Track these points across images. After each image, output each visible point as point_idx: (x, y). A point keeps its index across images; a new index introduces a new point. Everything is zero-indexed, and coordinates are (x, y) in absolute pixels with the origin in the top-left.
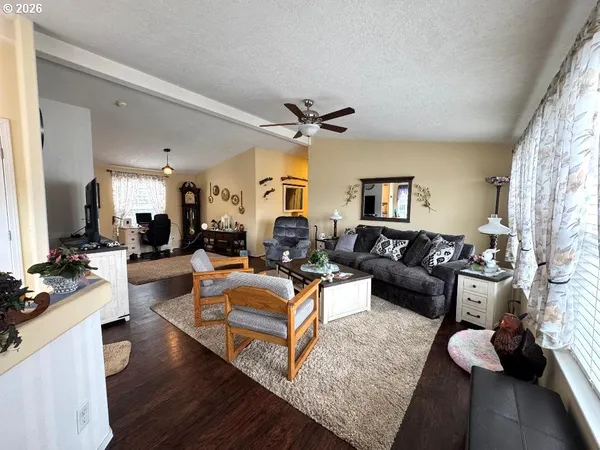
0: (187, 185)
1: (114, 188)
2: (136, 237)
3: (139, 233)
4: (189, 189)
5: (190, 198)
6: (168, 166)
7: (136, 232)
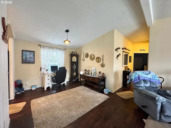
0: (73, 53)
1: (42, 54)
2: (50, 78)
3: (51, 76)
4: (74, 55)
5: (74, 59)
6: (67, 40)
7: (50, 75)
